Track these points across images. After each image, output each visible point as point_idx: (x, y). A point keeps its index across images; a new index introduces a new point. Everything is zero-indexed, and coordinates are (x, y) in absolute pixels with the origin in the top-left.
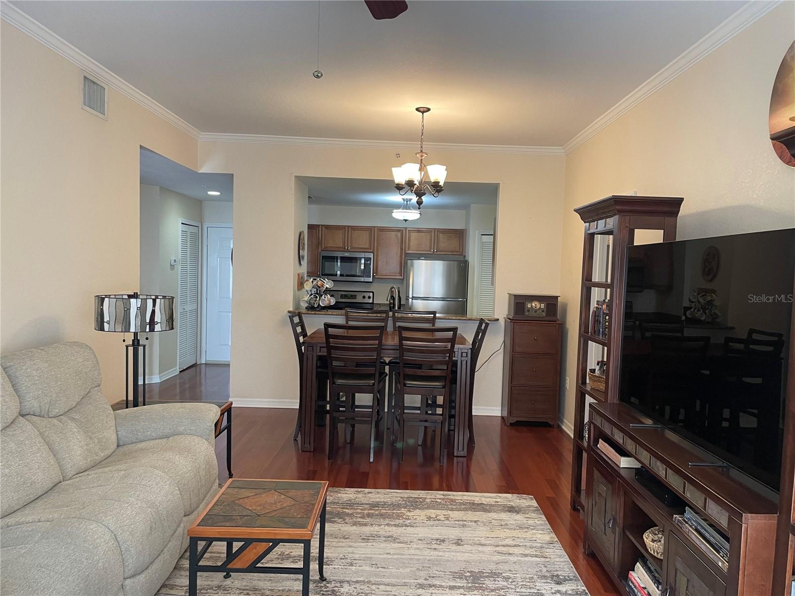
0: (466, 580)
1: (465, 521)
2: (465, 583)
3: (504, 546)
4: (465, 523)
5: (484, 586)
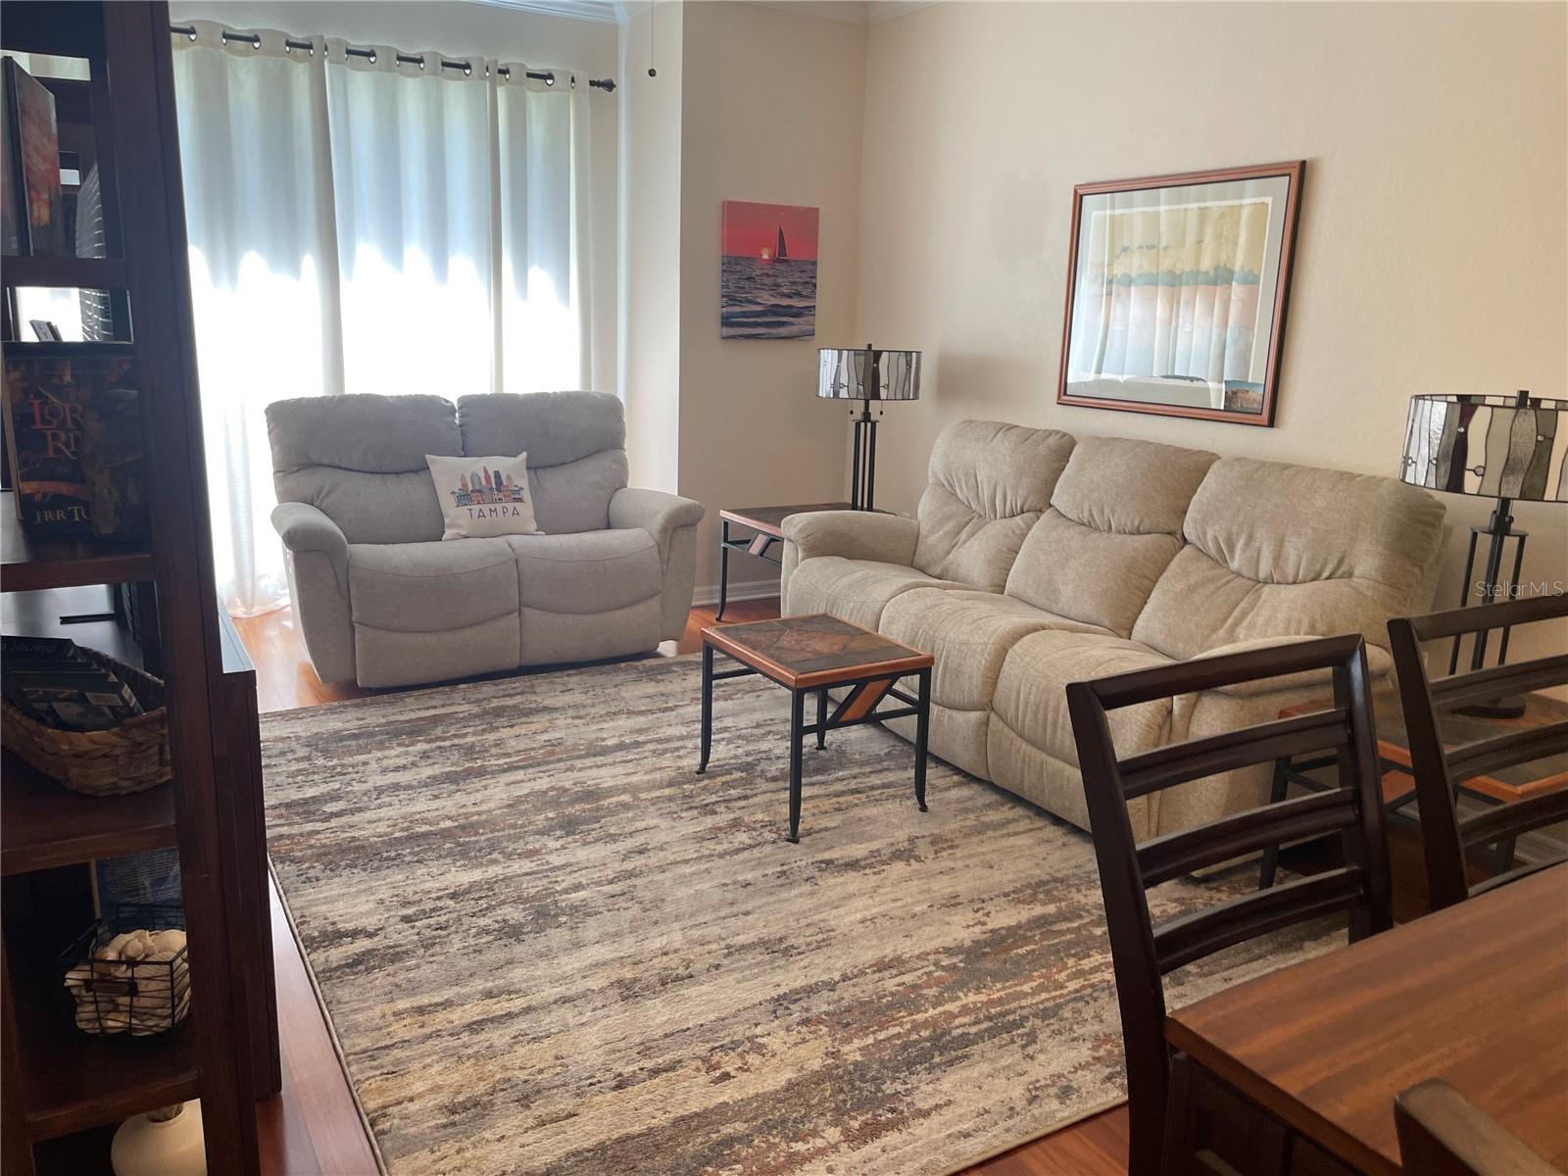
0: (561, 908)
1: (655, 1072)
2: (563, 901)
3: (510, 1016)
4: (649, 1064)
5: (522, 906)
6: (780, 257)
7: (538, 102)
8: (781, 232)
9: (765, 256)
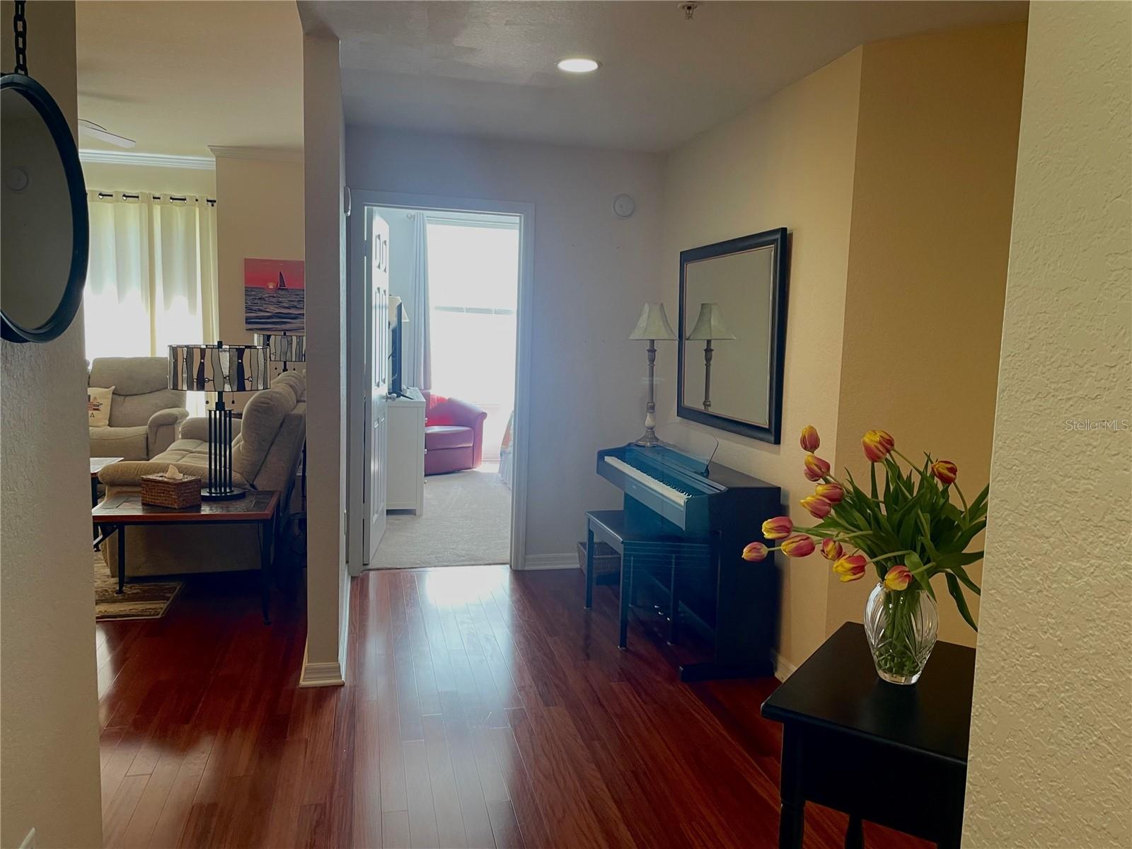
6: (281, 286)
7: (178, 210)
8: (281, 274)
9: (271, 287)
